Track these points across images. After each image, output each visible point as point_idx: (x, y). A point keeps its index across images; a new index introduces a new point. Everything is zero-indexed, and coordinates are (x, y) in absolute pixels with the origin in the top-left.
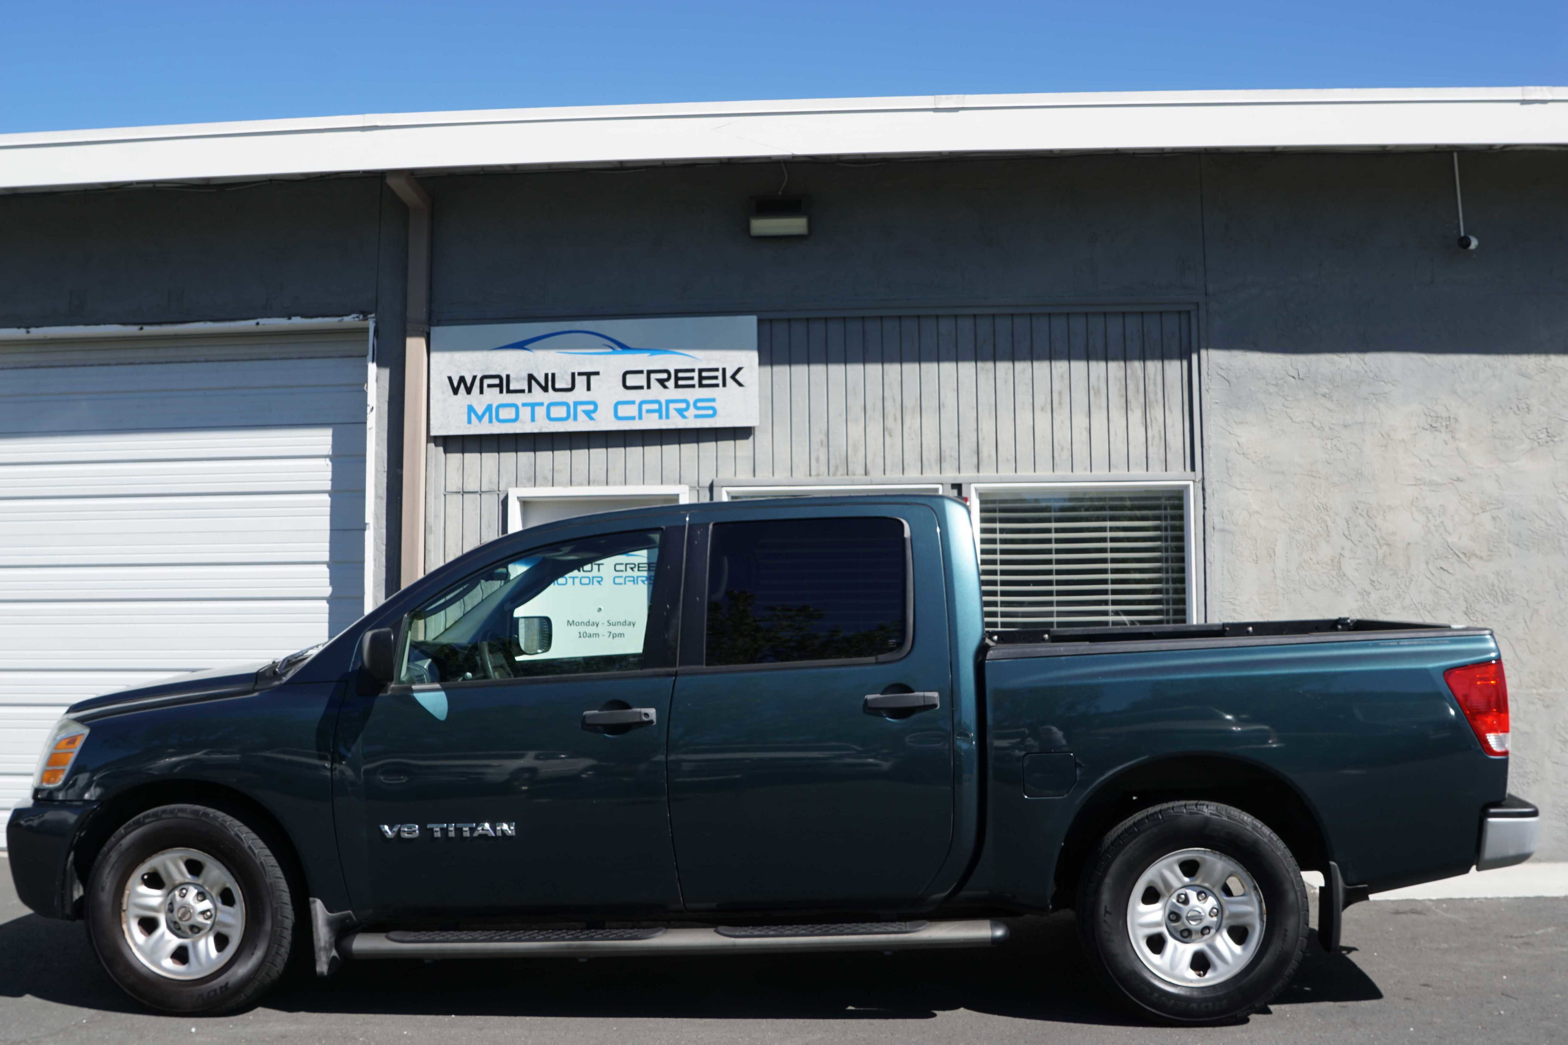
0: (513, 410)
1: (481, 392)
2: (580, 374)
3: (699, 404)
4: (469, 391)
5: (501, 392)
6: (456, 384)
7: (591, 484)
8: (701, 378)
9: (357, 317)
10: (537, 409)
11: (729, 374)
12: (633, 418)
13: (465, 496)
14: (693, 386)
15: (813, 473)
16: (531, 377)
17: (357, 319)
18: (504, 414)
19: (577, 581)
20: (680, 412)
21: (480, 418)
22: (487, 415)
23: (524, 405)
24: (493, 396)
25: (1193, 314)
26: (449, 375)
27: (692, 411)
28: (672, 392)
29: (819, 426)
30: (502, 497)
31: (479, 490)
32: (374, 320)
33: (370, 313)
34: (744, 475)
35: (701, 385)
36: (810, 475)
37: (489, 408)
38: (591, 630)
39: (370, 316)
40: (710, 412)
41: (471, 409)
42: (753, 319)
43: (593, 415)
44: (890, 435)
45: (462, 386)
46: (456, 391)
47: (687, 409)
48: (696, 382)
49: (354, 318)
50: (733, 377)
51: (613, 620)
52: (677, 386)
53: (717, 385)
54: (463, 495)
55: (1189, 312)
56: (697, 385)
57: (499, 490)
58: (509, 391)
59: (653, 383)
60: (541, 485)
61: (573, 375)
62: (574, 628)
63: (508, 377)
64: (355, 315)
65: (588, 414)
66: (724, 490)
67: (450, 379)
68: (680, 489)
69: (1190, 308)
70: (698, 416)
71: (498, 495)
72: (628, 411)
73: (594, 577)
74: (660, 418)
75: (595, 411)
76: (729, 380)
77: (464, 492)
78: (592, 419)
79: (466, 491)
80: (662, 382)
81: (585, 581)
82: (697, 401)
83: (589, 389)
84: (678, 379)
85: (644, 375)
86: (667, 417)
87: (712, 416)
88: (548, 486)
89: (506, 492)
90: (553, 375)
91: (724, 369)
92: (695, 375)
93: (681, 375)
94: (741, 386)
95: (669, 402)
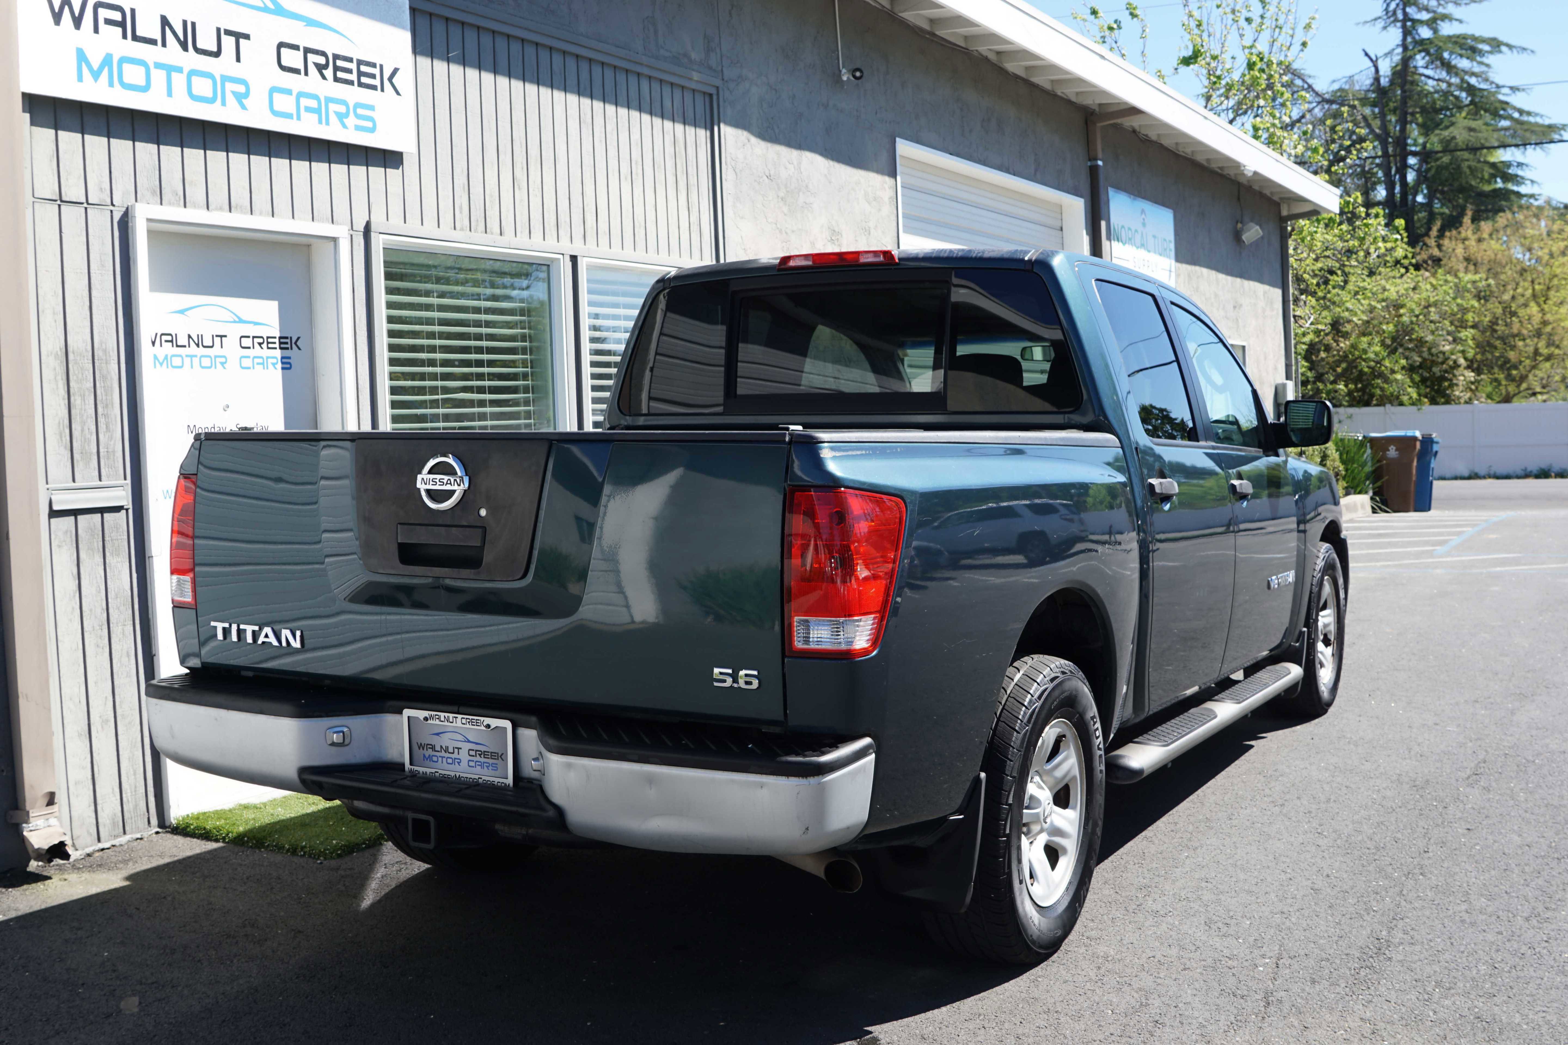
0: (142, 70)
1: (96, 30)
2: (227, 32)
3: (360, 111)
4: (77, 22)
5: (125, 36)
6: (57, 7)
7: (233, 209)
8: (360, 74)
10: (175, 75)
11: (386, 75)
12: (289, 116)
13: (64, 208)
14: (351, 83)
15: (458, 226)
16: (165, 22)
18: (133, 74)
19: (196, 361)
20: (341, 117)
21: (96, 75)
22: (106, 71)
23: (158, 66)
24: (111, 40)
25: (715, 97)
27: (351, 121)
28: (329, 88)
29: (460, 166)
30: (117, 217)
31: (83, 199)
34: (395, 221)
35: (360, 84)
36: (455, 228)
37: (107, 60)
40: (369, 124)
41: (81, 56)
42: (405, 3)
43: (244, 101)
45: (67, 10)
46: (57, 18)
47: (347, 115)
48: (354, 77)
50: (390, 79)
52: (336, 79)
53: (374, 88)
54: (59, 206)
55: (711, 95)
56: (356, 83)
57: (113, 205)
58: (135, 38)
59: (312, 69)
60: (170, 204)
61: (218, 30)
63: (133, 11)
65: (240, 98)
66: (382, 237)
68: (341, 231)
69: (713, 91)
70: (358, 128)
71: (111, 211)
72: (284, 103)
73: (216, 357)
74: (320, 122)
75: (246, 95)
76: (387, 83)
77: (62, 201)
78: (243, 107)
79: (64, 199)
80: (320, 68)
81: (206, 362)
82: (357, 105)
83: (238, 60)
84: (336, 69)
85: (301, 53)
86: (327, 123)
87: (372, 130)
88: (179, 205)
89: (124, 209)
90: (193, 24)
91: (381, 66)
92: (353, 66)
93: (340, 63)
94: (398, 93)
95: (329, 100)
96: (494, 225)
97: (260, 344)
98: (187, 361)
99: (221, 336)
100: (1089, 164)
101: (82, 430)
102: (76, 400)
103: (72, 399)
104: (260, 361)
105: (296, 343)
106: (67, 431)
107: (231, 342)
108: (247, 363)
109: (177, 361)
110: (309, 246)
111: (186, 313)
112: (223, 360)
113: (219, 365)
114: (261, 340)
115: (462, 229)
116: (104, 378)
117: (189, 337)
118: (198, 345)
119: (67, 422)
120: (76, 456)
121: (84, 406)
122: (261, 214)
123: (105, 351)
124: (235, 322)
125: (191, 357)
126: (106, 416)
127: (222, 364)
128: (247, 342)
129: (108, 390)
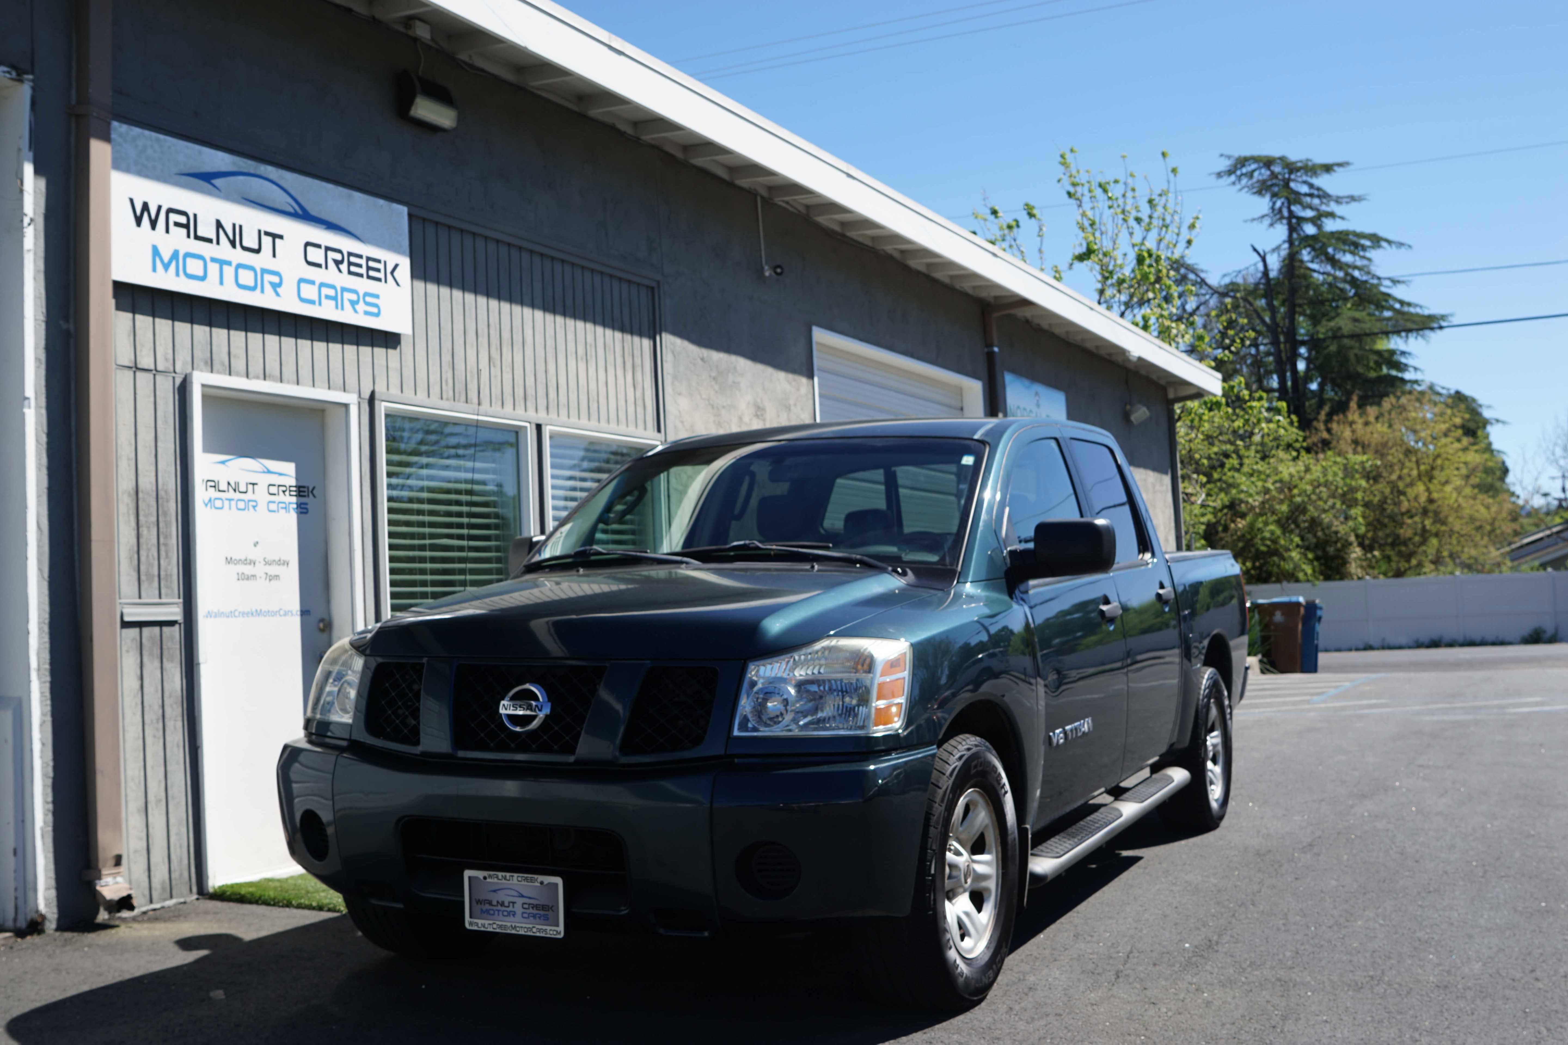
0: (201, 263)
1: (167, 231)
2: (267, 234)
3: (368, 299)
4: (153, 224)
5: (189, 236)
6: (138, 212)
7: (267, 378)
8: (369, 268)
9: (9, 72)
10: (226, 268)
11: (389, 270)
12: (312, 302)
13: (138, 374)
14: (361, 275)
15: (444, 397)
16: (219, 225)
17: (8, 75)
18: (195, 267)
20: (353, 303)
21: (166, 267)
22: (173, 264)
23: (213, 260)
24: (178, 239)
25: (656, 291)
26: (132, 197)
27: (361, 307)
28: (342, 279)
29: (446, 345)
30: (178, 381)
31: (152, 367)
32: (31, 84)
33: (27, 73)
34: (394, 391)
35: (369, 277)
36: (442, 398)
37: (175, 255)
38: (248, 570)
39: (26, 76)
40: (375, 310)
41: (156, 252)
42: (404, 210)
43: (279, 290)
44: (494, 366)
45: (146, 215)
46: (139, 221)
47: (357, 302)
48: (363, 271)
49: (4, 72)
50: (392, 273)
51: (270, 558)
52: (350, 273)
53: (379, 280)
54: (135, 372)
55: (652, 288)
56: (365, 275)
57: (175, 372)
58: (197, 237)
59: (331, 264)
60: (218, 372)
61: (260, 231)
62: (232, 566)
63: (195, 216)
64: (6, 69)
65: (275, 286)
66: (384, 404)
67: (132, 201)
68: (351, 398)
69: (654, 284)
70: (367, 313)
71: (174, 378)
72: (309, 291)
73: (249, 501)
74: (337, 307)
75: (280, 284)
76: (389, 276)
77: (137, 368)
78: (278, 294)
79: (139, 366)
80: (338, 263)
81: (241, 505)
82: (366, 294)
83: (274, 256)
84: (350, 264)
85: (322, 251)
86: (342, 309)
87: (377, 315)
88: (225, 374)
89: (183, 376)
90: (241, 227)
91: (385, 262)
92: (363, 262)
93: (353, 259)
94: (398, 284)
95: (344, 290)
96: (473, 395)
97: (284, 492)
98: (226, 503)
99: (254, 484)
100: (986, 350)
101: (148, 556)
102: (144, 531)
103: (141, 530)
104: (284, 505)
105: (312, 492)
106: (136, 556)
107: (261, 489)
108: (273, 507)
109: (218, 504)
110: (323, 411)
111: (227, 463)
112: (254, 504)
113: (251, 508)
114: (284, 489)
115: (447, 399)
116: (165, 514)
117: (229, 484)
118: (235, 490)
119: (135, 549)
120: (143, 577)
121: (149, 536)
122: (288, 382)
123: (166, 492)
124: (264, 472)
125: (230, 500)
126: (166, 545)
127: (254, 507)
128: (273, 490)
129: (168, 524)
